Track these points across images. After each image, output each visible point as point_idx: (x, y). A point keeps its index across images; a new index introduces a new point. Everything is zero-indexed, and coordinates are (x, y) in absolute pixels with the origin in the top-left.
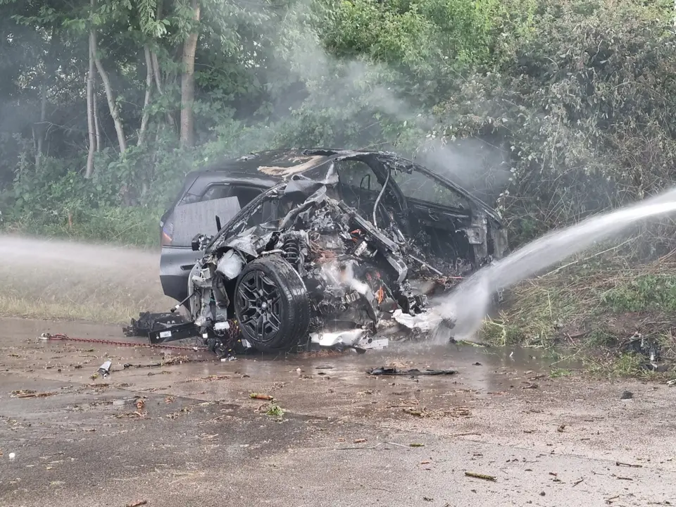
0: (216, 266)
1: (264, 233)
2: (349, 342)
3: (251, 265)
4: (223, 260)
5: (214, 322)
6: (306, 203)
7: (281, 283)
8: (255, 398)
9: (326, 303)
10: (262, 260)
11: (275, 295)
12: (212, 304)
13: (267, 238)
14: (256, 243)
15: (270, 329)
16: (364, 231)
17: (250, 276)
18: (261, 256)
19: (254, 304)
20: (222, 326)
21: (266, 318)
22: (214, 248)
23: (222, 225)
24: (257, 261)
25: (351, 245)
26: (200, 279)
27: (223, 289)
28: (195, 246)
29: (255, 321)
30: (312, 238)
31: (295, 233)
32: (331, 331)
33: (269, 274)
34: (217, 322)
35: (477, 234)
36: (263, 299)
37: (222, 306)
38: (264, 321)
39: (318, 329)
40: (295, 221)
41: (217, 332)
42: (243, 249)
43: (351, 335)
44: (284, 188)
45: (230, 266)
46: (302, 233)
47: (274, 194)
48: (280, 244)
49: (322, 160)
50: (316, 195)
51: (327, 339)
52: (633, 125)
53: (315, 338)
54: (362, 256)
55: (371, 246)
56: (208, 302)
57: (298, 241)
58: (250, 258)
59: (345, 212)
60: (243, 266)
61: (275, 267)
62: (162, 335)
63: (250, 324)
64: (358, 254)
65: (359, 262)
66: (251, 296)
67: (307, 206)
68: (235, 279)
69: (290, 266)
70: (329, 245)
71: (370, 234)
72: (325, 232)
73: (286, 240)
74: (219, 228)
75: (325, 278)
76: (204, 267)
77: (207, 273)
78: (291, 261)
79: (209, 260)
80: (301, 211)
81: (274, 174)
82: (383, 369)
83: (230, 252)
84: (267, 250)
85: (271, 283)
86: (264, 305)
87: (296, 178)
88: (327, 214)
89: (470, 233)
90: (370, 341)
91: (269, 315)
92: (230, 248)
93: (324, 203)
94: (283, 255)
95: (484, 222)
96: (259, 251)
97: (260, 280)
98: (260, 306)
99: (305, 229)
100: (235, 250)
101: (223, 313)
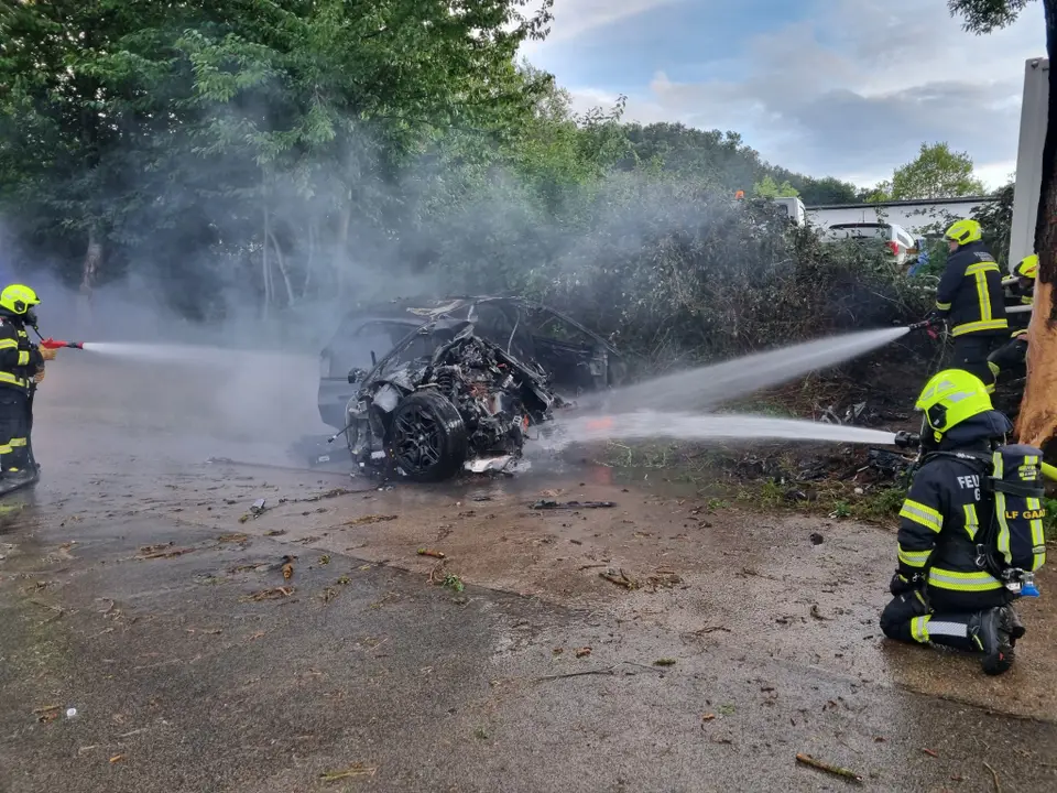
0: (372, 399)
1: (418, 367)
2: (498, 467)
3: (409, 399)
4: (379, 394)
5: (371, 451)
6: (455, 339)
7: (439, 417)
8: (423, 554)
9: (481, 434)
10: (419, 394)
11: (433, 429)
12: (369, 433)
13: (423, 371)
14: (412, 377)
15: (428, 462)
16: (511, 365)
17: (407, 410)
18: (417, 390)
19: (412, 437)
20: (378, 455)
21: (424, 450)
22: (370, 382)
23: (377, 360)
24: (414, 395)
25: (499, 378)
26: (357, 411)
27: (379, 421)
28: (351, 380)
29: (412, 454)
30: (464, 372)
31: (449, 367)
32: (482, 458)
33: (427, 409)
34: (373, 451)
35: (598, 367)
36: (419, 432)
37: (378, 436)
38: (422, 453)
39: (471, 458)
40: (447, 356)
41: (374, 460)
42: (400, 383)
43: (500, 462)
44: (433, 326)
45: (387, 400)
46: (456, 367)
47: (424, 331)
48: (434, 378)
49: (462, 304)
50: (464, 333)
51: (479, 465)
52: (721, 276)
53: (468, 466)
54: (508, 388)
55: (516, 380)
56: (364, 432)
57: (452, 374)
58: (407, 392)
59: (490, 348)
60: (400, 400)
61: (433, 400)
62: (321, 459)
63: (407, 456)
64: (506, 386)
65: (507, 393)
66: (407, 428)
67: (458, 342)
68: (391, 413)
69: (446, 400)
70: (479, 378)
71: (516, 368)
72: (475, 366)
73: (440, 374)
74: (374, 362)
75: (479, 410)
76: (360, 400)
77: (364, 406)
78: (446, 394)
79: (366, 393)
80: (452, 346)
81: (422, 314)
82: (543, 502)
83: (386, 387)
84: (422, 384)
85: (429, 417)
86: (422, 438)
87: (443, 317)
88: (476, 350)
89: (592, 366)
90: (516, 465)
91: (426, 448)
92: (386, 382)
93: (472, 340)
94: (439, 389)
95: (605, 357)
96: (415, 385)
97: (417, 414)
98: (417, 438)
99: (457, 363)
100: (392, 385)
101: (379, 442)
